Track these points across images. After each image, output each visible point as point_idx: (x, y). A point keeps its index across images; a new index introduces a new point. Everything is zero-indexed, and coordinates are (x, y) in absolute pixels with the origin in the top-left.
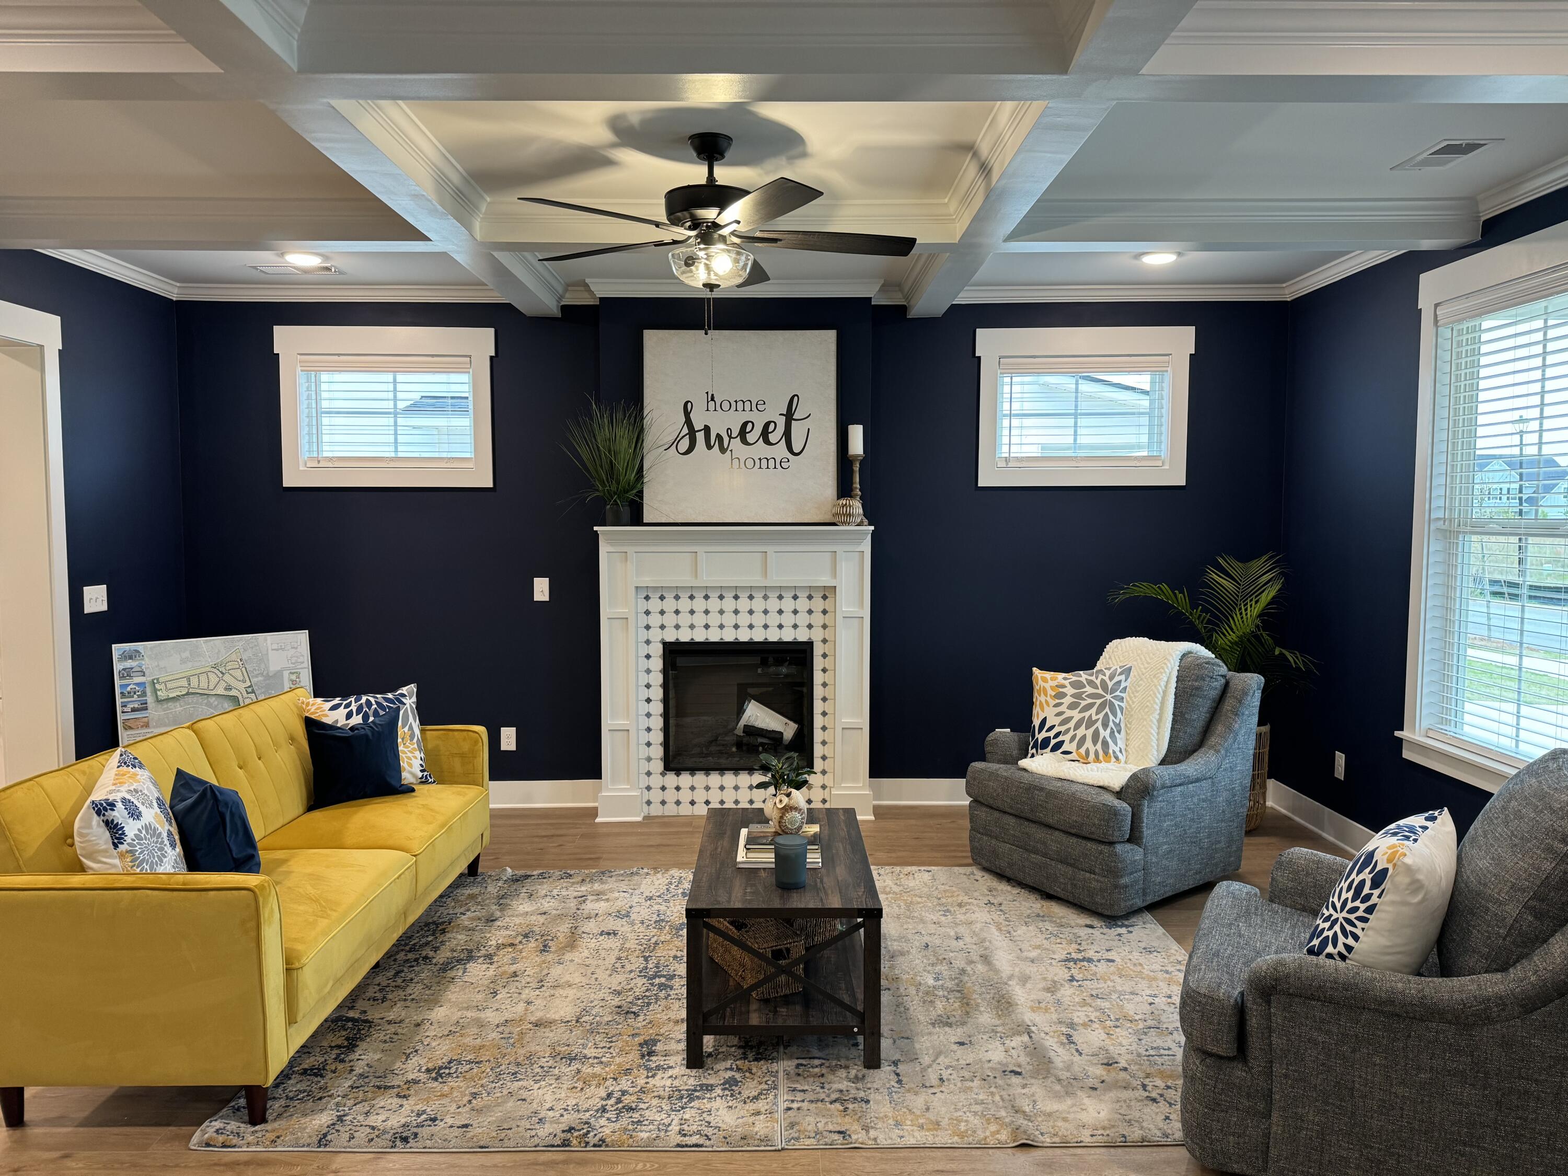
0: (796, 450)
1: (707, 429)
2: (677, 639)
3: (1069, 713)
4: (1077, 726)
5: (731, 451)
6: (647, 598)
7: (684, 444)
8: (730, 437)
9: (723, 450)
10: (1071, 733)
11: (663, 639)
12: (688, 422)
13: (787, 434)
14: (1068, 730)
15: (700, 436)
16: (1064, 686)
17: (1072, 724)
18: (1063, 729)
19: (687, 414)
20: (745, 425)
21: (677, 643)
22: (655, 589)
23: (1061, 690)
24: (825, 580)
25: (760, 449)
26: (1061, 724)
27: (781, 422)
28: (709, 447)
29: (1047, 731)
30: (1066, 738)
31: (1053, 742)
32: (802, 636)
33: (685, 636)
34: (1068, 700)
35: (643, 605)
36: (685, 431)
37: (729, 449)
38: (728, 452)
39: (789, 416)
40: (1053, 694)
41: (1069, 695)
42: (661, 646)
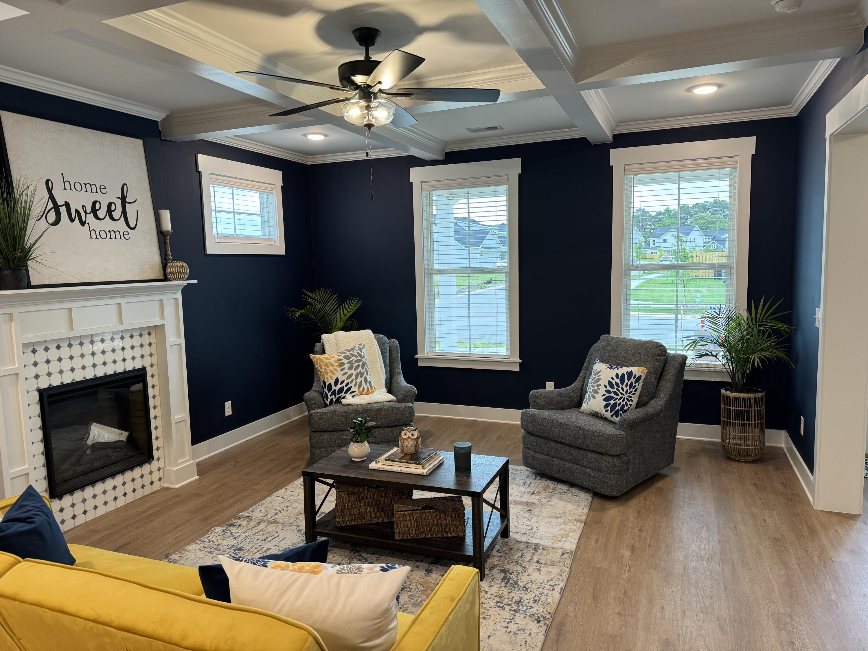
0: (132, 226)
1: (67, 205)
3: (350, 372)
4: (356, 378)
5: (88, 224)
6: (34, 351)
7: (52, 216)
8: (86, 213)
9: (83, 223)
10: (354, 382)
11: (38, 387)
12: (52, 198)
13: (124, 212)
14: (352, 381)
15: (63, 210)
17: (353, 377)
18: (349, 380)
19: (50, 190)
20: (94, 203)
21: (51, 388)
22: (39, 343)
23: (341, 362)
24: (157, 321)
25: (107, 224)
26: (348, 378)
27: (119, 203)
28: (72, 220)
29: (341, 384)
30: (352, 385)
31: (345, 389)
32: (138, 365)
33: (56, 382)
34: (347, 366)
35: (31, 358)
36: (51, 205)
37: (87, 222)
38: (86, 225)
39: (123, 198)
40: (338, 364)
41: (346, 363)
42: (37, 394)
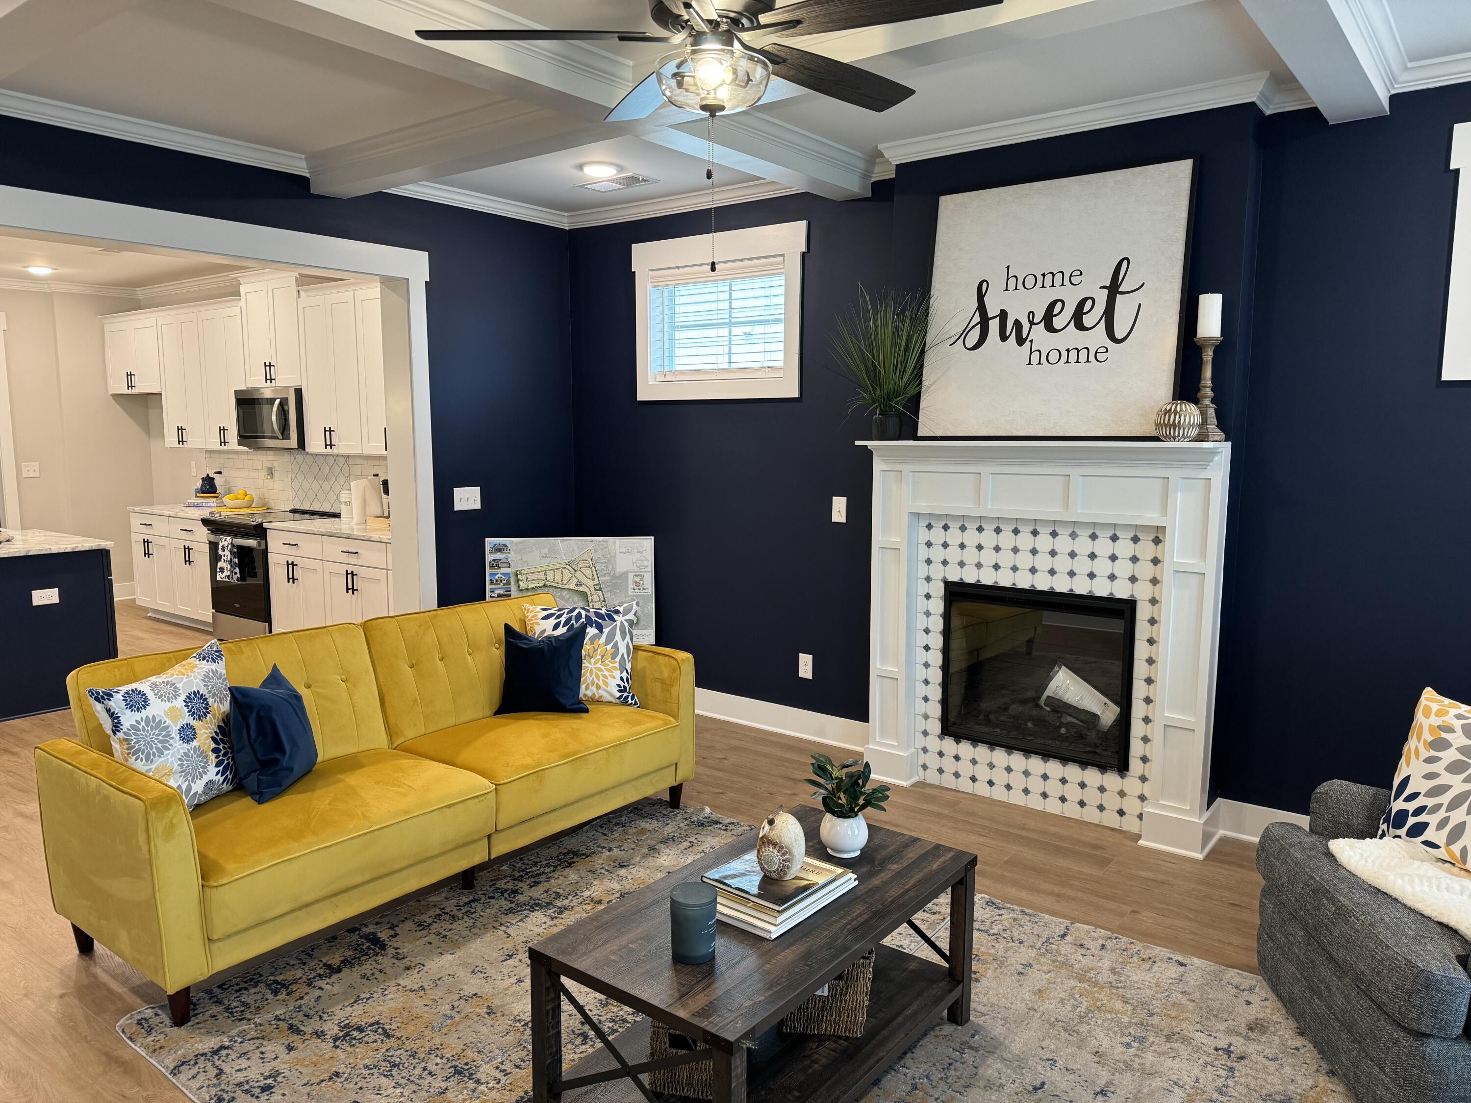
0: (1119, 335)
1: (1003, 315)
2: (961, 579)
3: (1446, 778)
4: (1454, 805)
5: (1031, 341)
6: (929, 527)
7: (973, 337)
8: (1032, 323)
9: (1021, 341)
10: (1442, 814)
11: (945, 578)
12: (982, 308)
13: (1109, 314)
14: (1437, 808)
15: (994, 325)
16: (1450, 730)
17: (1445, 799)
18: (1430, 802)
19: (981, 296)
20: (1053, 304)
21: (961, 584)
22: (939, 516)
23: (1444, 735)
24: (1152, 518)
25: (1071, 337)
26: (1432, 793)
27: (1102, 297)
28: (1004, 337)
29: (1406, 800)
30: (1433, 820)
31: (1411, 821)
32: (1122, 591)
33: (970, 576)
34: (1450, 755)
35: (924, 535)
36: (977, 318)
37: (1029, 339)
38: (1028, 343)
39: (1113, 289)
40: (1430, 739)
41: (1455, 746)
42: (942, 585)
